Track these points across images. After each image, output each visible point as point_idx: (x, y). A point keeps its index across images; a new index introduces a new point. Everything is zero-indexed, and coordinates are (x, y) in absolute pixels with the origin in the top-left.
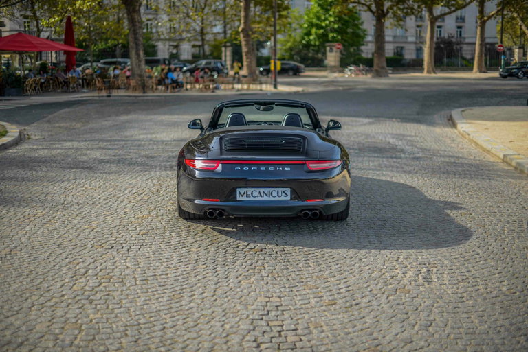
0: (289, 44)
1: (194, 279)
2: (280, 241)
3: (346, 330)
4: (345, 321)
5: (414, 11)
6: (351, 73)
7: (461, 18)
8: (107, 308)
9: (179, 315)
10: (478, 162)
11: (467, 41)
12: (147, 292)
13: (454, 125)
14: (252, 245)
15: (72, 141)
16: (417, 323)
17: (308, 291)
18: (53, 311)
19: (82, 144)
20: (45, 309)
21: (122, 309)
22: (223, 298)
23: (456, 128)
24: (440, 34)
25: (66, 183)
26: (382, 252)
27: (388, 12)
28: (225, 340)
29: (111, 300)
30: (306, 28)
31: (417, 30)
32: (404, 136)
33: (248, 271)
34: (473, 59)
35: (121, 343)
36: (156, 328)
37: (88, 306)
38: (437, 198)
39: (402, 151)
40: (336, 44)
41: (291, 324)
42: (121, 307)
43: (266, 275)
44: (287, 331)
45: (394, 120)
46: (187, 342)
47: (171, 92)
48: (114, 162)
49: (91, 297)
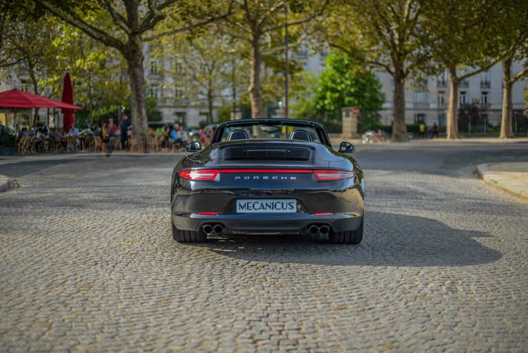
0: (303, 109)
1: (185, 288)
2: (284, 260)
3: (358, 330)
4: (356, 322)
5: (435, 71)
6: (369, 140)
7: (486, 84)
8: (84, 310)
9: (165, 316)
10: (507, 204)
11: (493, 107)
12: (131, 298)
13: (480, 177)
14: (253, 263)
15: (64, 187)
16: (439, 324)
17: (314, 298)
18: (22, 313)
19: (75, 189)
20: (12, 311)
21: (100, 312)
22: (217, 303)
23: (482, 179)
24: (464, 101)
25: (53, 216)
26: (400, 268)
27: (408, 72)
28: (216, 337)
29: (89, 304)
30: (321, 92)
31: (439, 97)
32: (425, 183)
33: (247, 282)
34: (499, 127)
35: (95, 338)
36: (138, 327)
37: (62, 308)
38: (462, 229)
39: (423, 194)
40: (352, 108)
41: (293, 325)
42: (99, 310)
43: (268, 285)
44: (289, 330)
45: (415, 172)
46: (172, 338)
47: (175, 152)
48: (107, 202)
49: (67, 302)
